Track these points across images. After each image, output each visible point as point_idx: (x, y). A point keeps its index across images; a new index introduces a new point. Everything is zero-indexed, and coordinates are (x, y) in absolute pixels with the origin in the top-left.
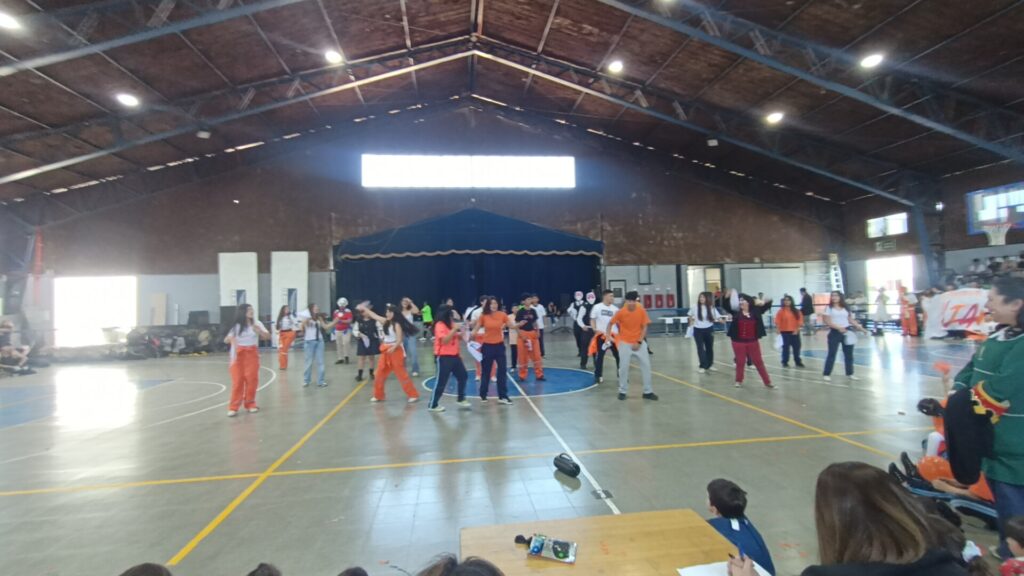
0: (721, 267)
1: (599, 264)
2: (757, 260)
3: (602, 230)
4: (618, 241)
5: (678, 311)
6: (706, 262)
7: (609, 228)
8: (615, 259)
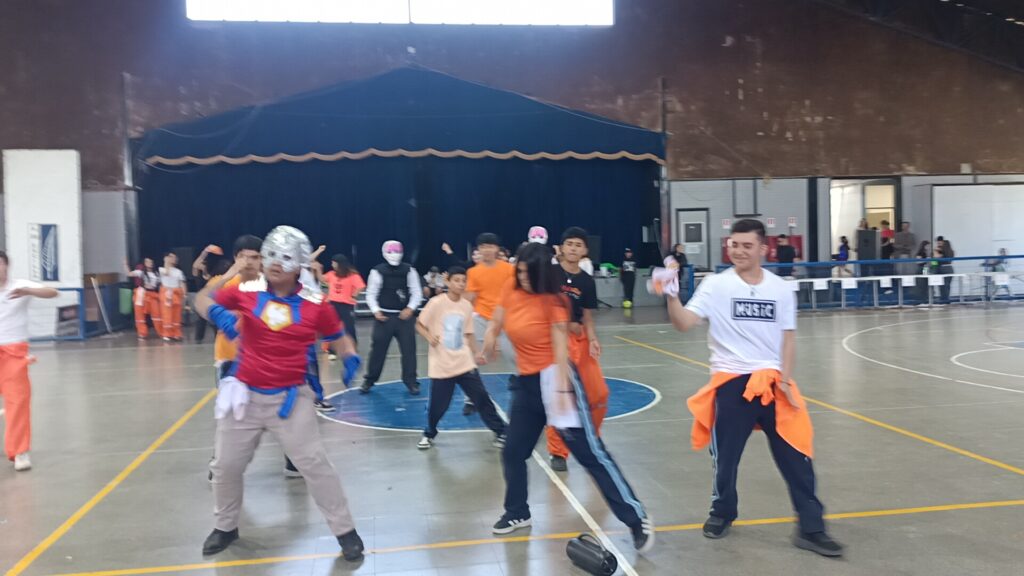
0: (896, 182)
1: (658, 178)
2: (966, 168)
3: (665, 111)
4: (696, 132)
5: (809, 268)
6: (867, 173)
7: (679, 107)
8: (690, 168)
